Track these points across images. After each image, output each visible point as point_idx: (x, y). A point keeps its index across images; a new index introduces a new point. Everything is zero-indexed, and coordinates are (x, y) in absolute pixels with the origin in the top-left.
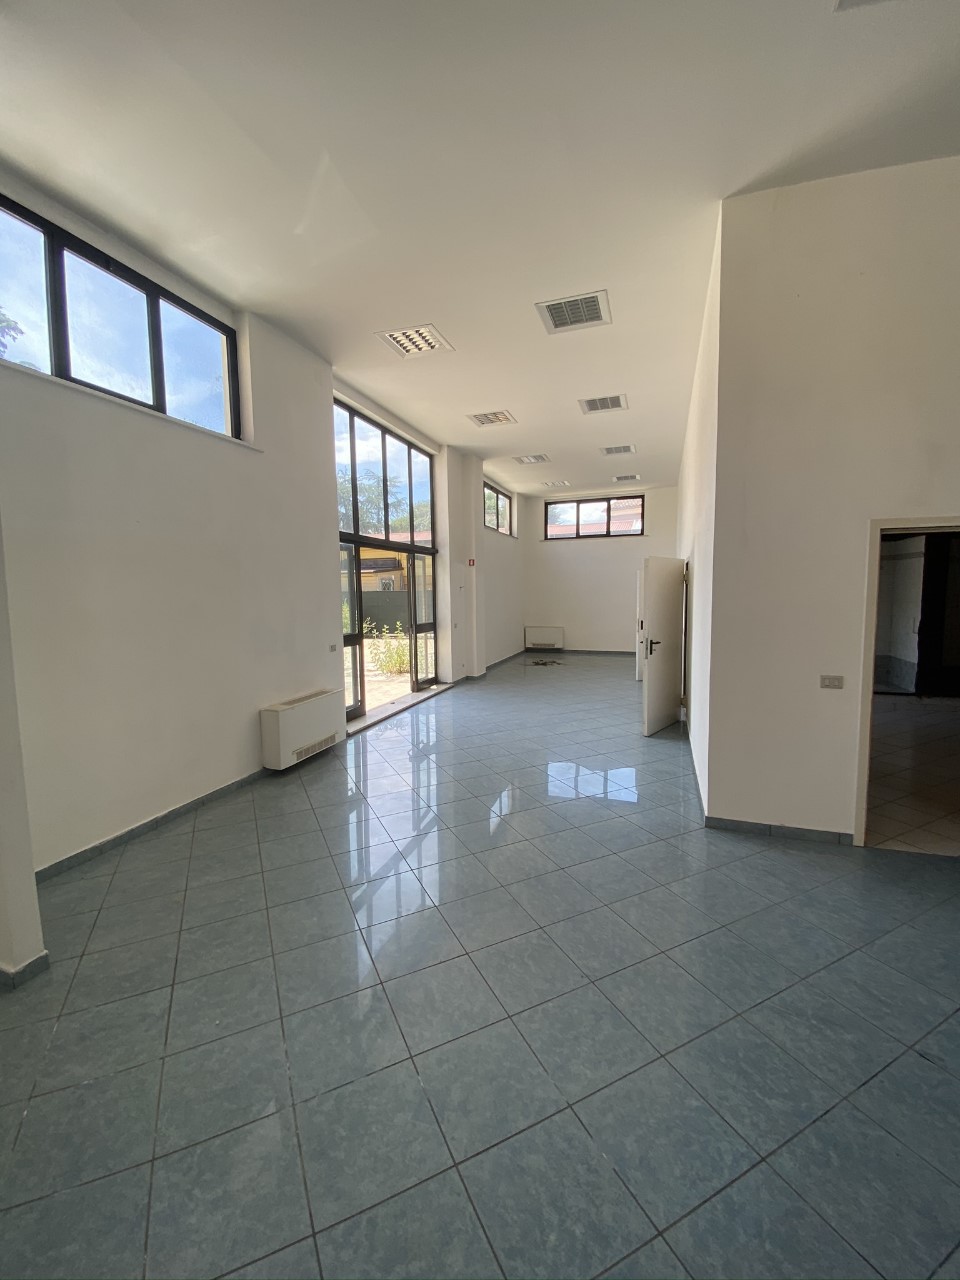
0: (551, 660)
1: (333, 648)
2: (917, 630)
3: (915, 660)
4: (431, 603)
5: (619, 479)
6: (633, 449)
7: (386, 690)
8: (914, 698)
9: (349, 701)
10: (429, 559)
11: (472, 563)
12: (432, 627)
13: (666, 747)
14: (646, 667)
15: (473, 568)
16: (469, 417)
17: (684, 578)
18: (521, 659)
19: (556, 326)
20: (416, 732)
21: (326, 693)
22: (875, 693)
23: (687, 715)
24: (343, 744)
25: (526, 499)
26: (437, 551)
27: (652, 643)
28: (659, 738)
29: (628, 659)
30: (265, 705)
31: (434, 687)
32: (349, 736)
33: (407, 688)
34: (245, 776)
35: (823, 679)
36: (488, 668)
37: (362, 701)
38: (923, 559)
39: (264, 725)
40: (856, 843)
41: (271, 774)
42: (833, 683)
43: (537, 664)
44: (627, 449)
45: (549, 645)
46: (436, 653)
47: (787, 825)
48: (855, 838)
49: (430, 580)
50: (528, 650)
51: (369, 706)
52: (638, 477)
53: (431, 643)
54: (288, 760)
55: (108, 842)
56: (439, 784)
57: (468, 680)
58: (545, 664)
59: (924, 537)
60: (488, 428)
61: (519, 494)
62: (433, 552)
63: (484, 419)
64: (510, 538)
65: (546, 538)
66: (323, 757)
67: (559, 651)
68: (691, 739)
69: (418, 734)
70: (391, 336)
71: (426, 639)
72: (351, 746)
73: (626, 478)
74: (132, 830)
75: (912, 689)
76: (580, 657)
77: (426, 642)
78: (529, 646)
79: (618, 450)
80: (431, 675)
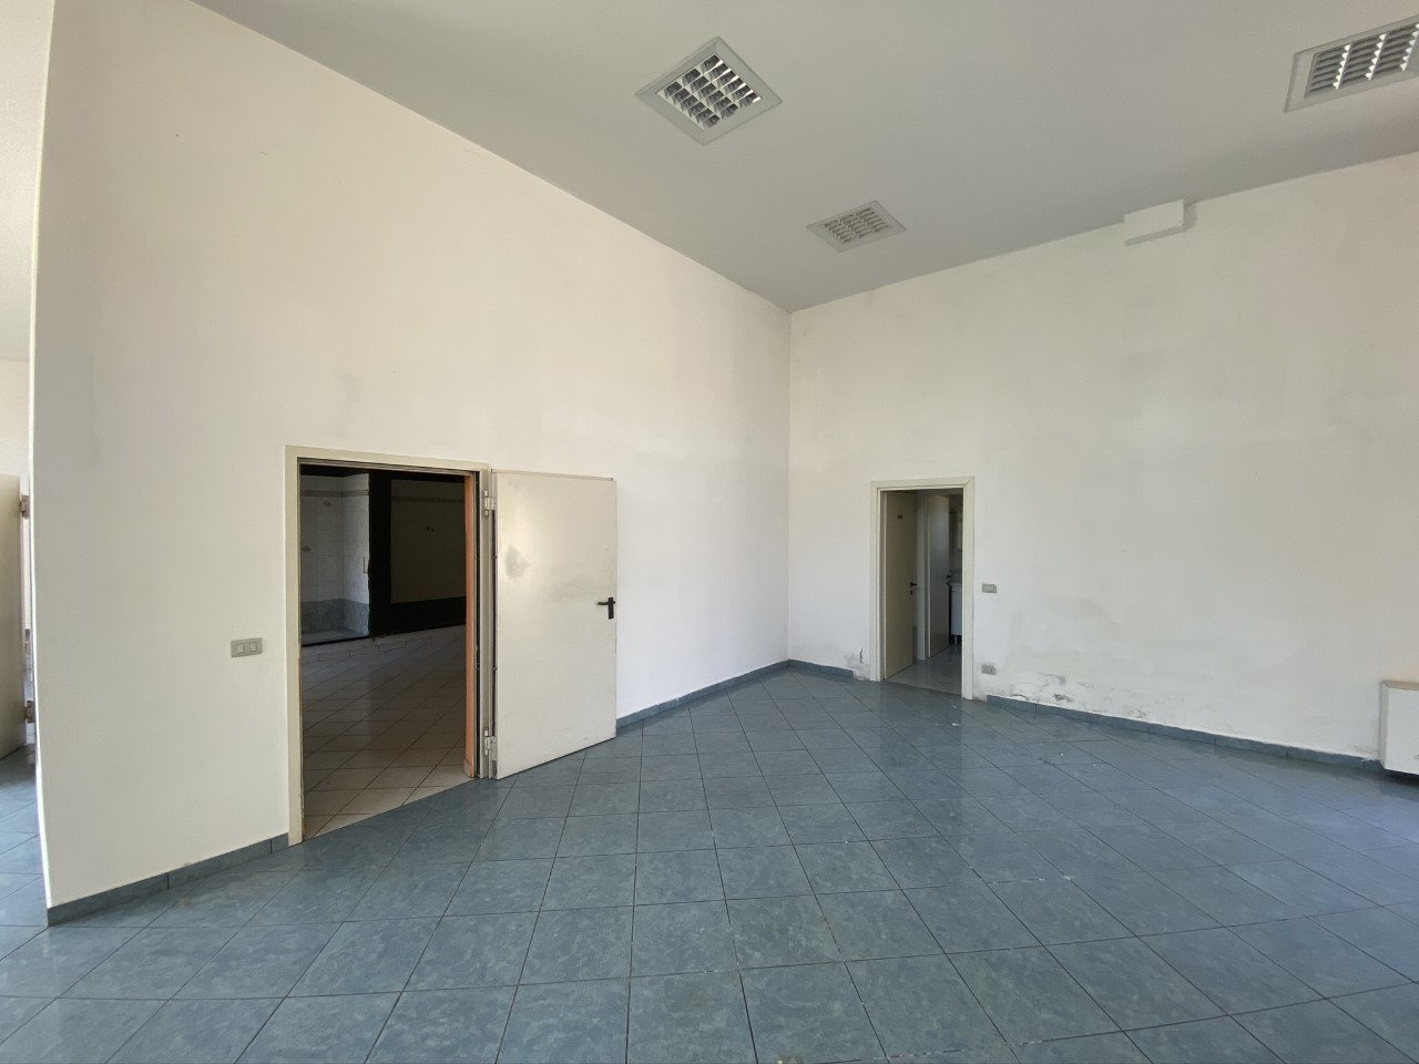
2: (367, 568)
3: (367, 601)
8: (368, 640)
17: (20, 507)
22: (304, 646)
35: (235, 645)
38: (368, 497)
40: (291, 843)
42: (248, 648)
47: (194, 861)
48: (290, 836)
59: (367, 475)
75: (366, 631)
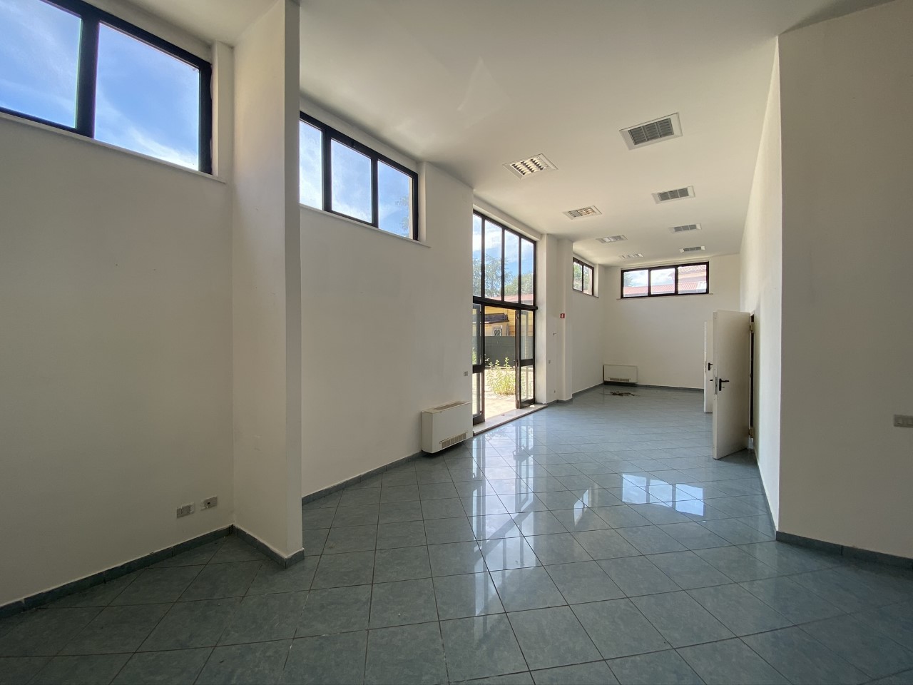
0: (626, 392)
1: (466, 374)
4: (531, 345)
5: (686, 250)
6: (698, 227)
7: (499, 406)
9: (475, 412)
10: (531, 313)
11: (563, 316)
12: (532, 362)
13: (735, 470)
14: (714, 401)
15: (564, 320)
16: (565, 213)
17: (750, 328)
18: (601, 390)
19: (636, 143)
20: (519, 438)
21: (461, 404)
23: (755, 444)
24: (471, 440)
25: (606, 268)
26: (537, 308)
27: (721, 381)
28: (727, 461)
29: (697, 395)
30: (423, 409)
31: (533, 406)
32: (475, 435)
33: (513, 405)
34: (411, 454)
35: (898, 418)
36: (575, 395)
37: (483, 412)
39: (423, 421)
41: (426, 456)
43: (614, 394)
44: (693, 227)
45: (624, 380)
46: (536, 381)
49: (531, 329)
50: (606, 383)
51: (487, 415)
52: (703, 248)
53: (531, 374)
54: (437, 448)
55: (334, 487)
56: (535, 478)
57: (558, 403)
58: (621, 395)
60: (579, 219)
61: (599, 265)
62: (534, 308)
63: (575, 214)
64: (593, 298)
65: (622, 297)
66: (457, 448)
67: (633, 385)
68: (759, 464)
69: (520, 439)
70: (513, 165)
71: (527, 371)
72: (475, 442)
73: (692, 249)
74: (347, 482)
76: (652, 391)
77: (527, 372)
78: (607, 379)
79: (685, 228)
80: (531, 397)
